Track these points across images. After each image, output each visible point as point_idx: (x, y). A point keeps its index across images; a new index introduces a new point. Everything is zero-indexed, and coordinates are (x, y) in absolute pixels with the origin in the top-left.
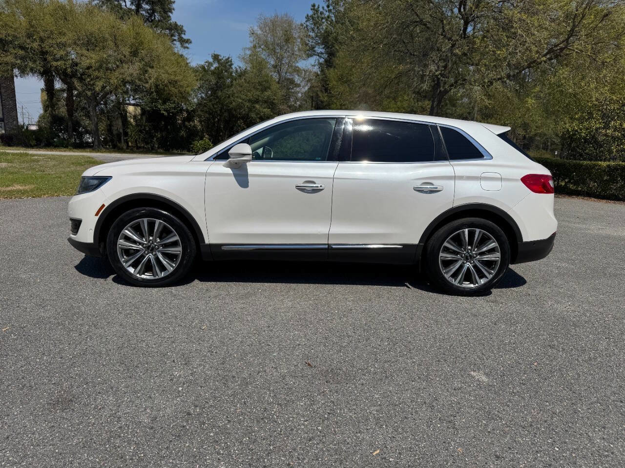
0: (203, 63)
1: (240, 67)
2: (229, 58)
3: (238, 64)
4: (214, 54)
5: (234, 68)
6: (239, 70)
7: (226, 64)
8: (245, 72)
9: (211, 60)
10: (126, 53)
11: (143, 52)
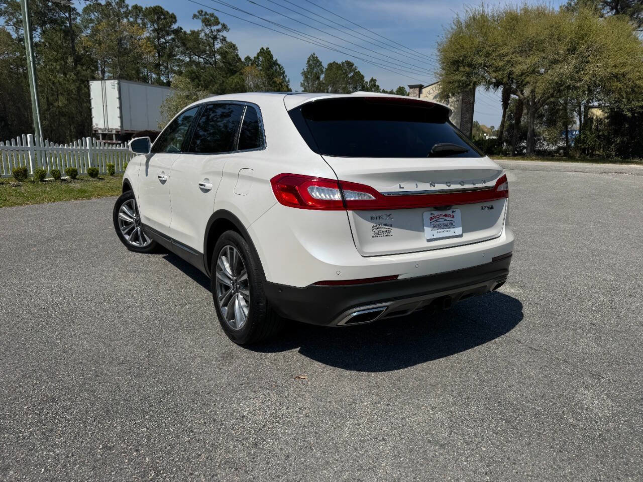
10: (561, 52)
11: (582, 48)
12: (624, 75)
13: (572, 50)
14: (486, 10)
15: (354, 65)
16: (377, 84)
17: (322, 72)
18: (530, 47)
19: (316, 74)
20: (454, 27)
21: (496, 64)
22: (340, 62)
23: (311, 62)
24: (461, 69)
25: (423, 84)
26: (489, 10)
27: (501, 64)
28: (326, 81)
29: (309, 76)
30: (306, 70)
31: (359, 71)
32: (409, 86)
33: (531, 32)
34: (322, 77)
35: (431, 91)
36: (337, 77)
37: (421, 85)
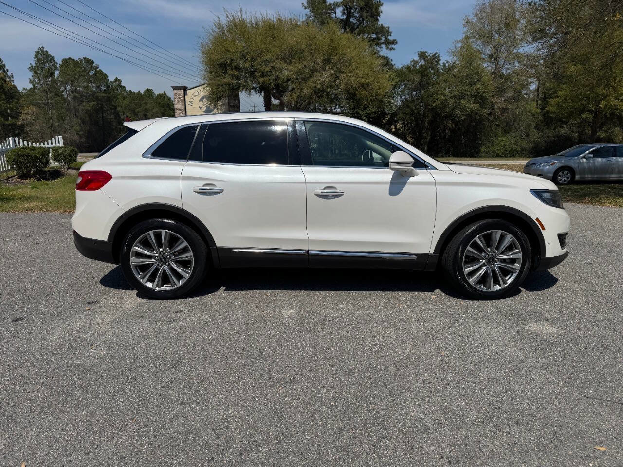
0: (409, 63)
1: (448, 62)
2: (436, 54)
3: (446, 59)
4: (421, 52)
5: (441, 64)
6: (447, 65)
7: (432, 61)
8: (453, 66)
9: (416, 58)
10: (319, 61)
11: (335, 59)
12: (368, 85)
13: (327, 61)
14: (244, 16)
15: (95, 63)
16: (122, 84)
17: (56, 68)
18: (291, 55)
19: (49, 69)
20: (216, 30)
21: (262, 69)
22: (76, 59)
23: (40, 56)
24: (230, 72)
25: (187, 86)
26: (247, 17)
27: (267, 69)
28: (62, 78)
29: (39, 72)
30: (34, 65)
31: (101, 69)
32: (172, 87)
33: (291, 41)
34: (57, 73)
35: (197, 94)
36: (75, 75)
37: (185, 86)
